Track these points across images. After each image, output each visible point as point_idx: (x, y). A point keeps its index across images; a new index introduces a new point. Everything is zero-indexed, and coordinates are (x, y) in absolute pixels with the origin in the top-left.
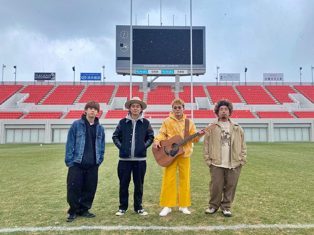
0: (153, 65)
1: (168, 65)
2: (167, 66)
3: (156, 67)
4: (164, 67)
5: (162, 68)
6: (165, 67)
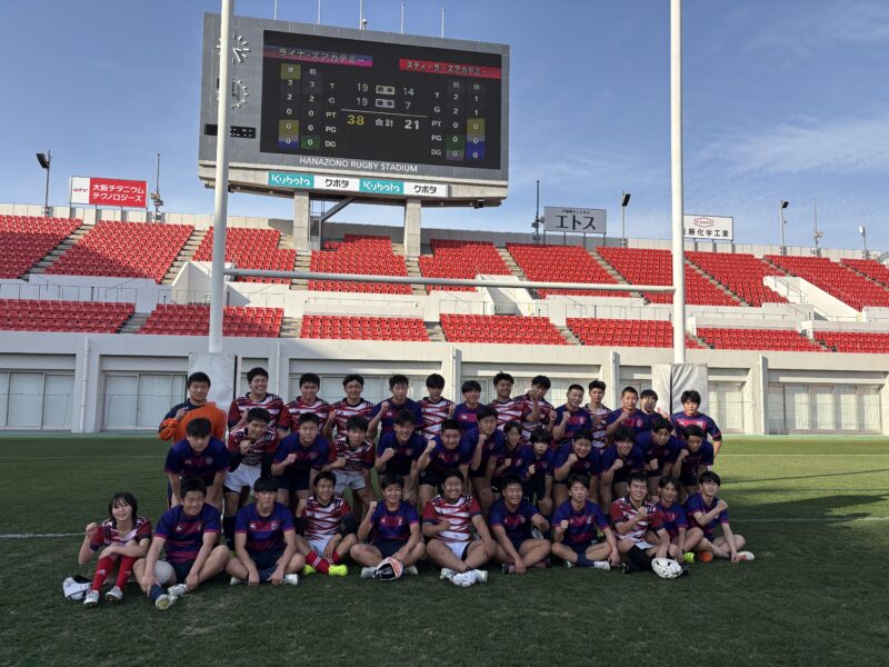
0: (332, 160)
1: (383, 164)
2: (380, 167)
3: (342, 168)
4: (367, 170)
5: (363, 173)
6: (373, 170)
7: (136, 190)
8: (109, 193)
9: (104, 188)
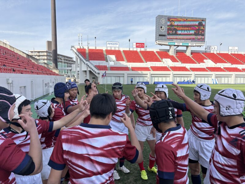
1: (186, 40)
3: (179, 41)
5: (182, 42)
7: (143, 45)
8: (139, 45)
9: (138, 45)
